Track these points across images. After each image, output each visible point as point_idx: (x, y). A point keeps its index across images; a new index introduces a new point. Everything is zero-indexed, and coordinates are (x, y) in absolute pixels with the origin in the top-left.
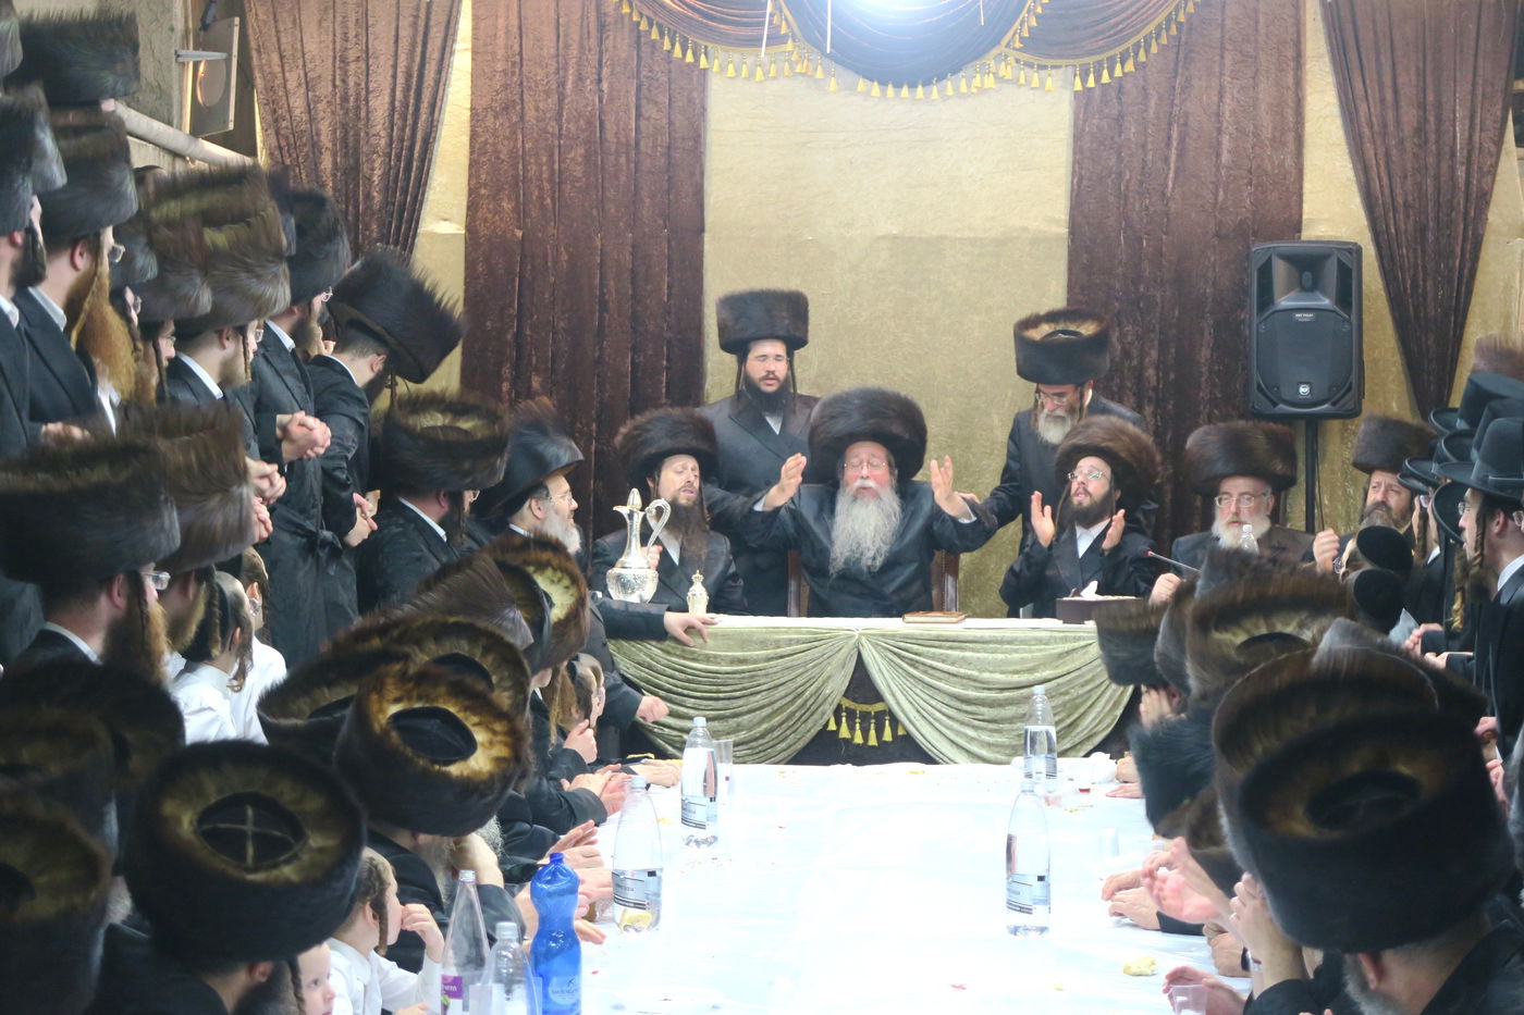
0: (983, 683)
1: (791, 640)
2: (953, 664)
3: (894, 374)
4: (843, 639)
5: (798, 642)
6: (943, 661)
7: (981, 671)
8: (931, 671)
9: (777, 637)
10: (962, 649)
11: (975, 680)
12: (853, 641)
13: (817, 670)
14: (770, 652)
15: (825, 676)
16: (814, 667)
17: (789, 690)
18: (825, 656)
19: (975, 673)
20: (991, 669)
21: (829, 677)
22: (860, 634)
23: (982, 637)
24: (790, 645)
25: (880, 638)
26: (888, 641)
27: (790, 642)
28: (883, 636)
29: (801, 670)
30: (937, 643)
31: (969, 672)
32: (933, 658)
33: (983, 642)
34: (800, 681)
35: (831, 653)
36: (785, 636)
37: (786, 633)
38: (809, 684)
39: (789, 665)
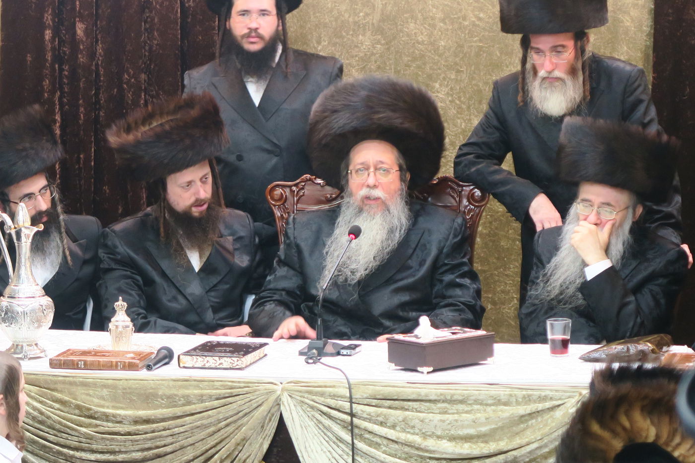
0: (427, 451)
1: (202, 396)
2: (393, 427)
3: (464, 18)
4: (262, 395)
5: (210, 398)
6: (382, 424)
7: (425, 436)
8: (367, 436)
9: (187, 392)
10: (403, 409)
11: (418, 449)
12: (272, 398)
13: (230, 429)
14: (178, 411)
15: (238, 437)
16: (227, 425)
17: (198, 452)
18: (241, 414)
19: (417, 439)
20: (439, 433)
21: (245, 439)
22: (283, 390)
23: (426, 396)
24: (202, 401)
25: (306, 395)
26: (314, 397)
27: (201, 399)
28: (310, 393)
29: (212, 429)
30: (374, 402)
31: (411, 438)
32: (370, 420)
33: (430, 401)
34: (211, 442)
35: (247, 411)
36: (196, 392)
37: (198, 387)
38: (218, 448)
39: (199, 423)
